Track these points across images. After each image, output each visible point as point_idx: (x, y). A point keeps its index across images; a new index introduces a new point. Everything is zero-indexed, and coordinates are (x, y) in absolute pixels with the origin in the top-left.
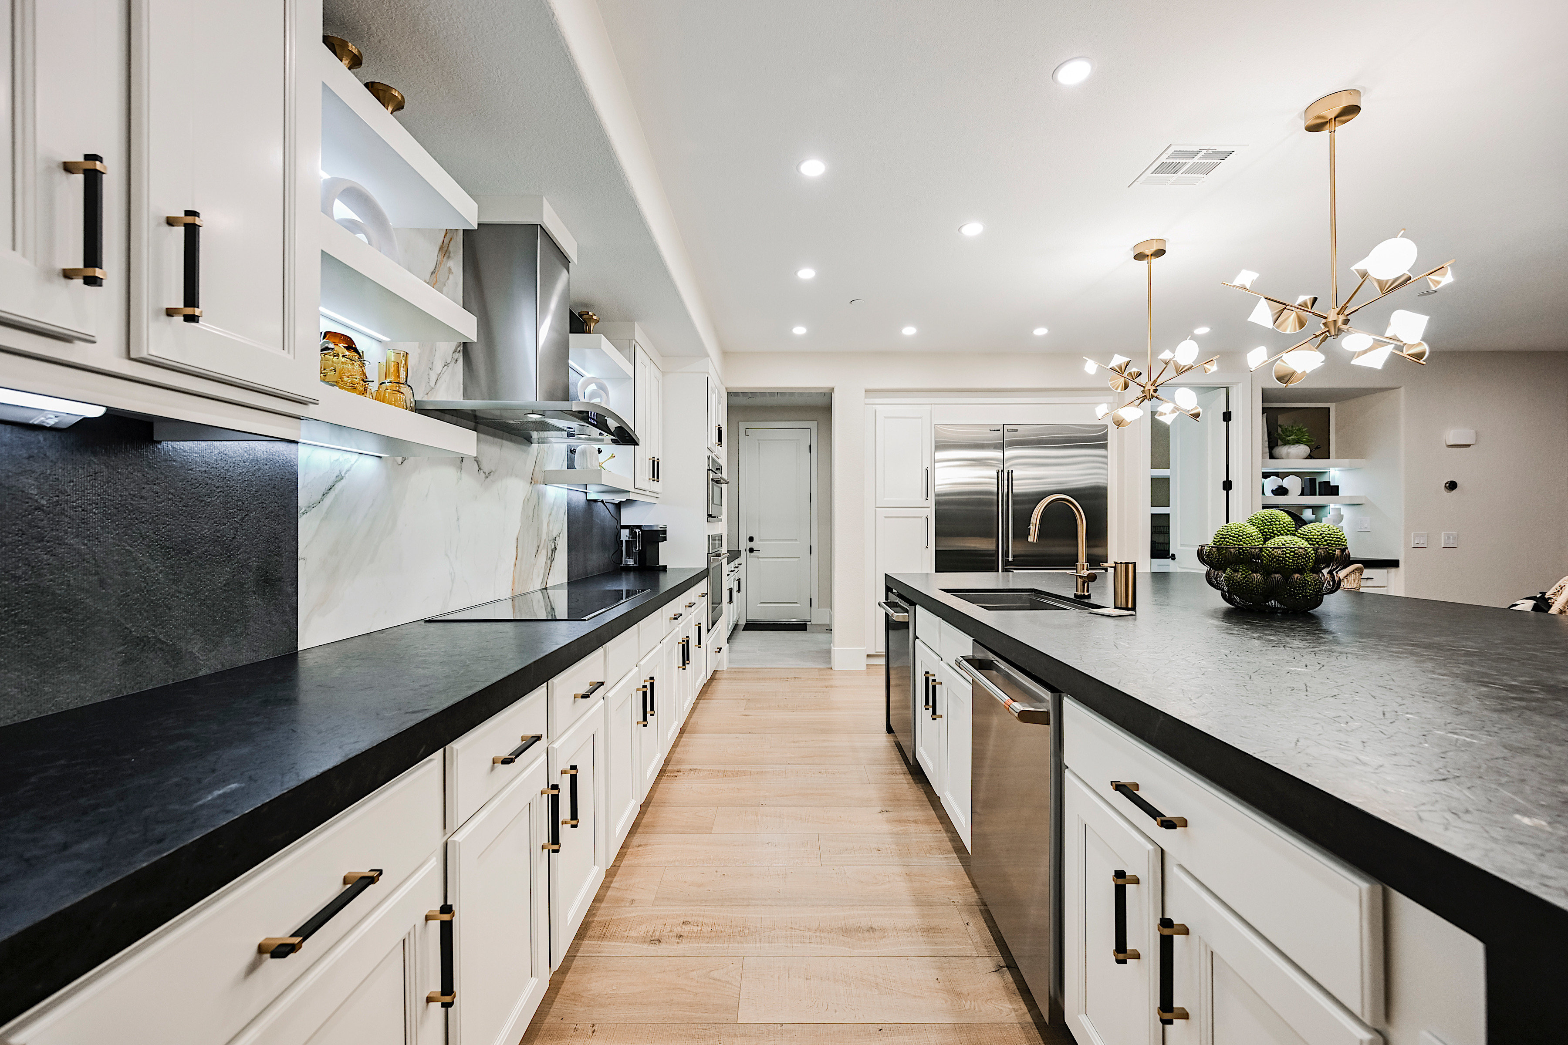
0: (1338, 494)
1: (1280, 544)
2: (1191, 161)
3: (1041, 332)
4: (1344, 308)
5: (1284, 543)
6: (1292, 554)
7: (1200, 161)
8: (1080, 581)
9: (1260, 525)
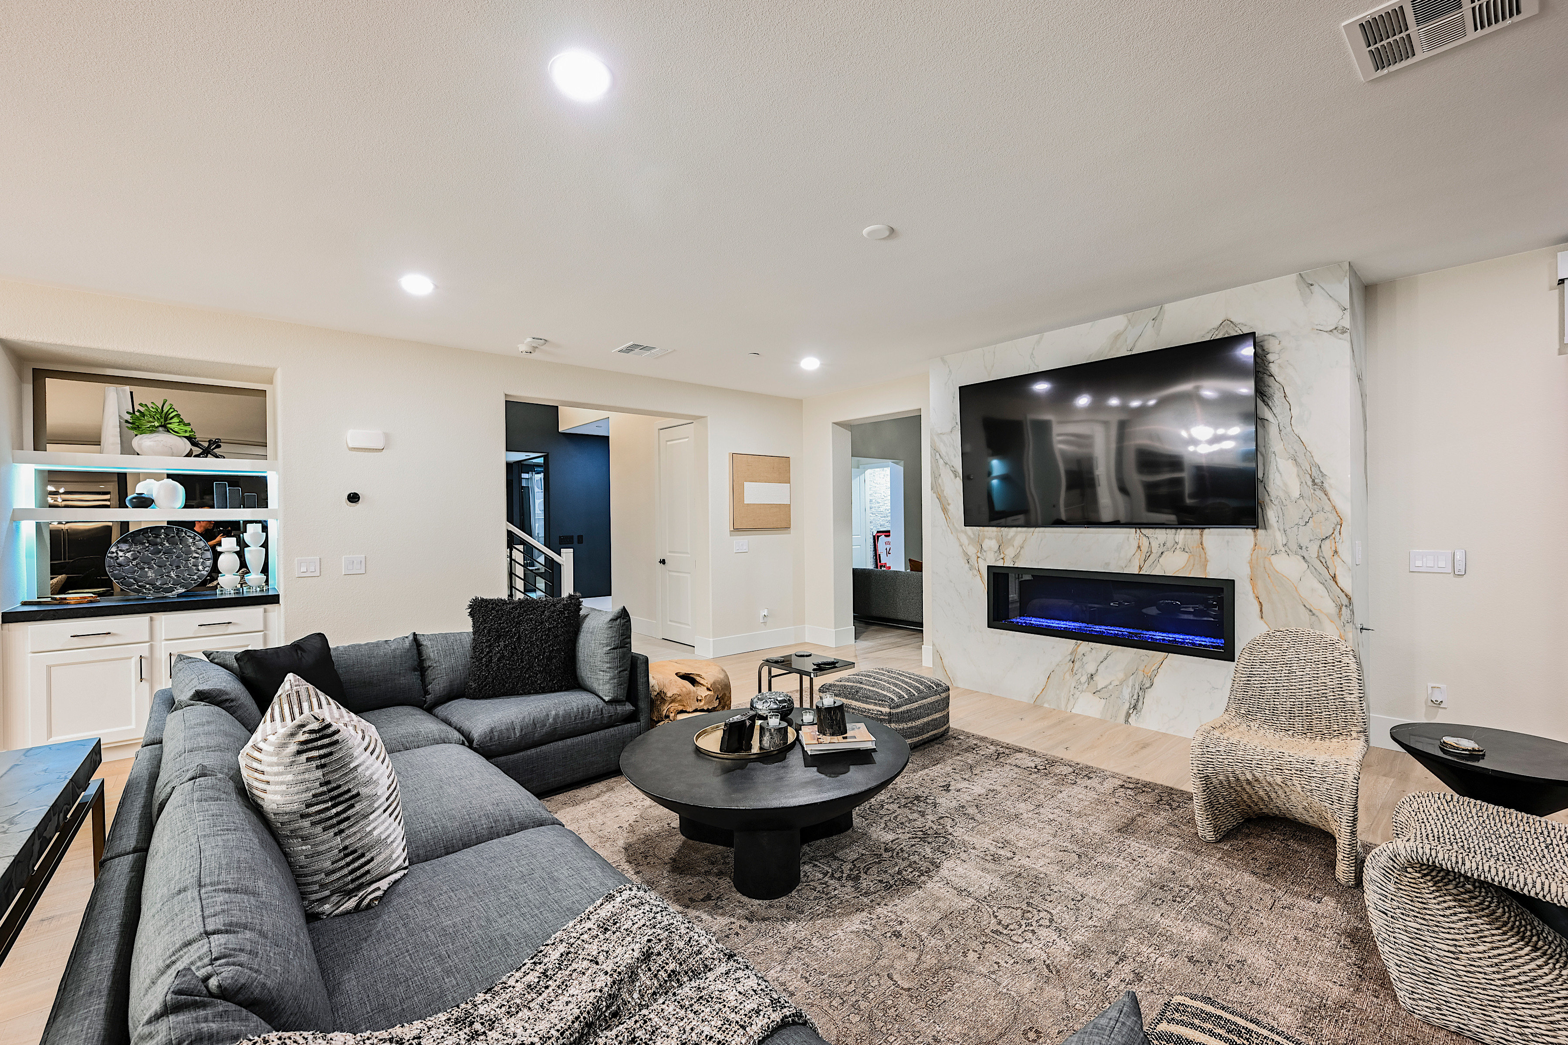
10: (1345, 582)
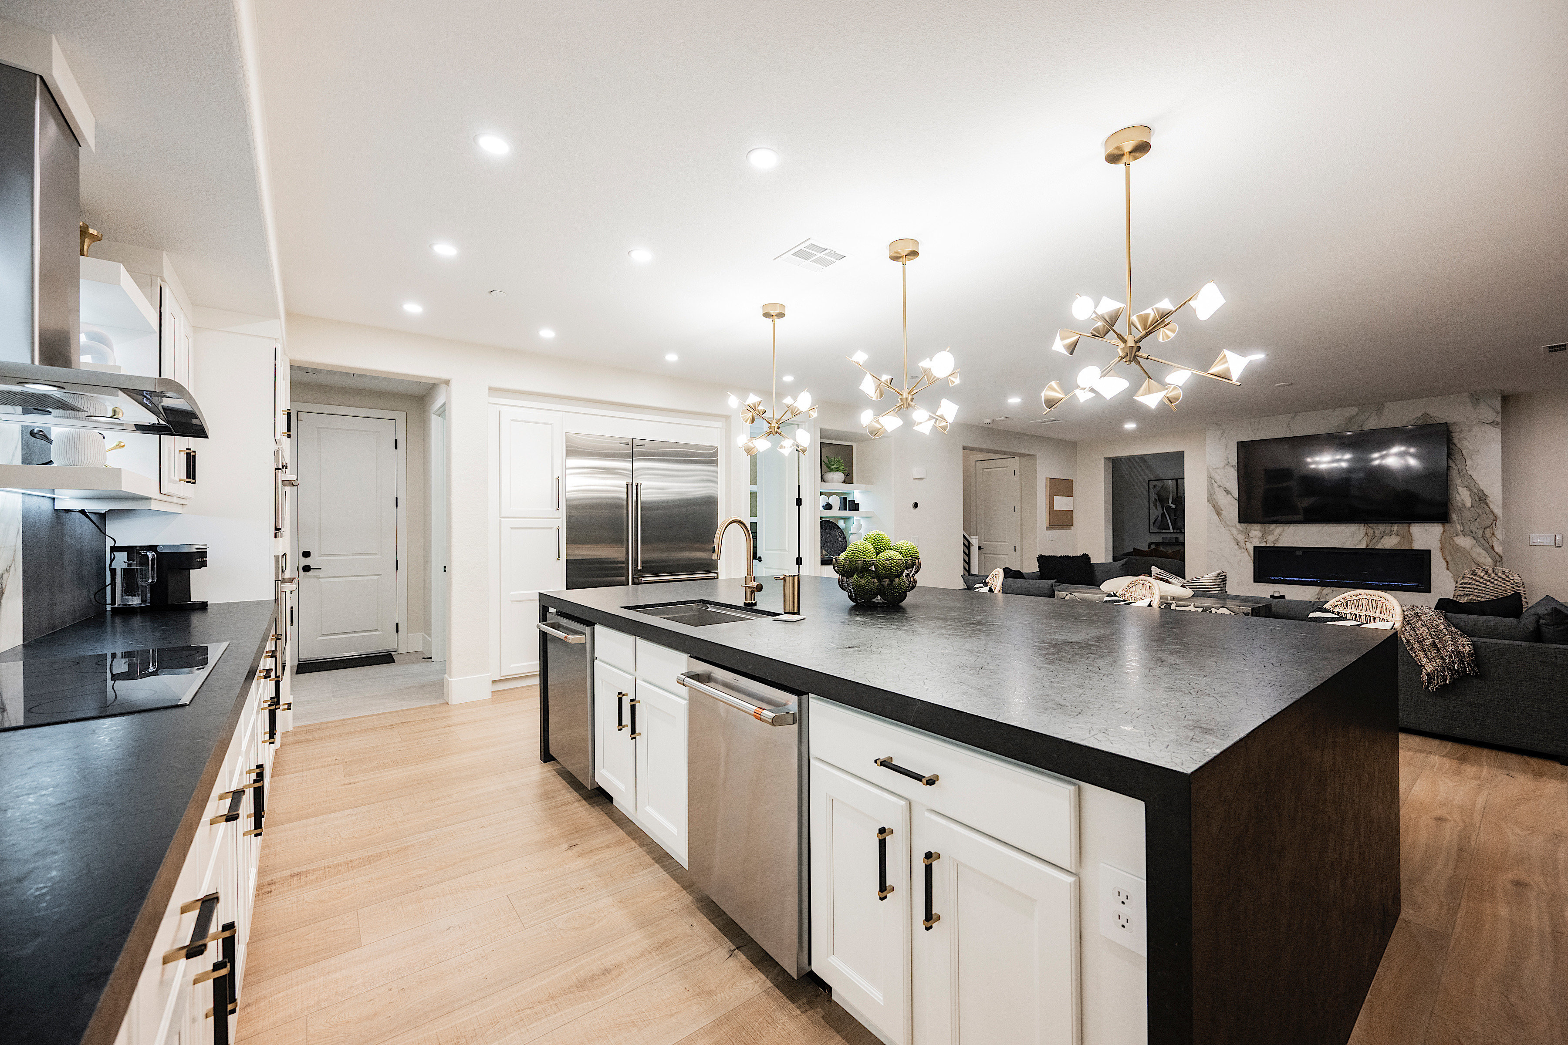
0: (858, 510)
1: (888, 557)
2: (819, 255)
3: (672, 358)
4: (912, 390)
5: (890, 556)
6: (895, 564)
7: (824, 256)
8: (749, 591)
9: (872, 543)
10: (1499, 549)
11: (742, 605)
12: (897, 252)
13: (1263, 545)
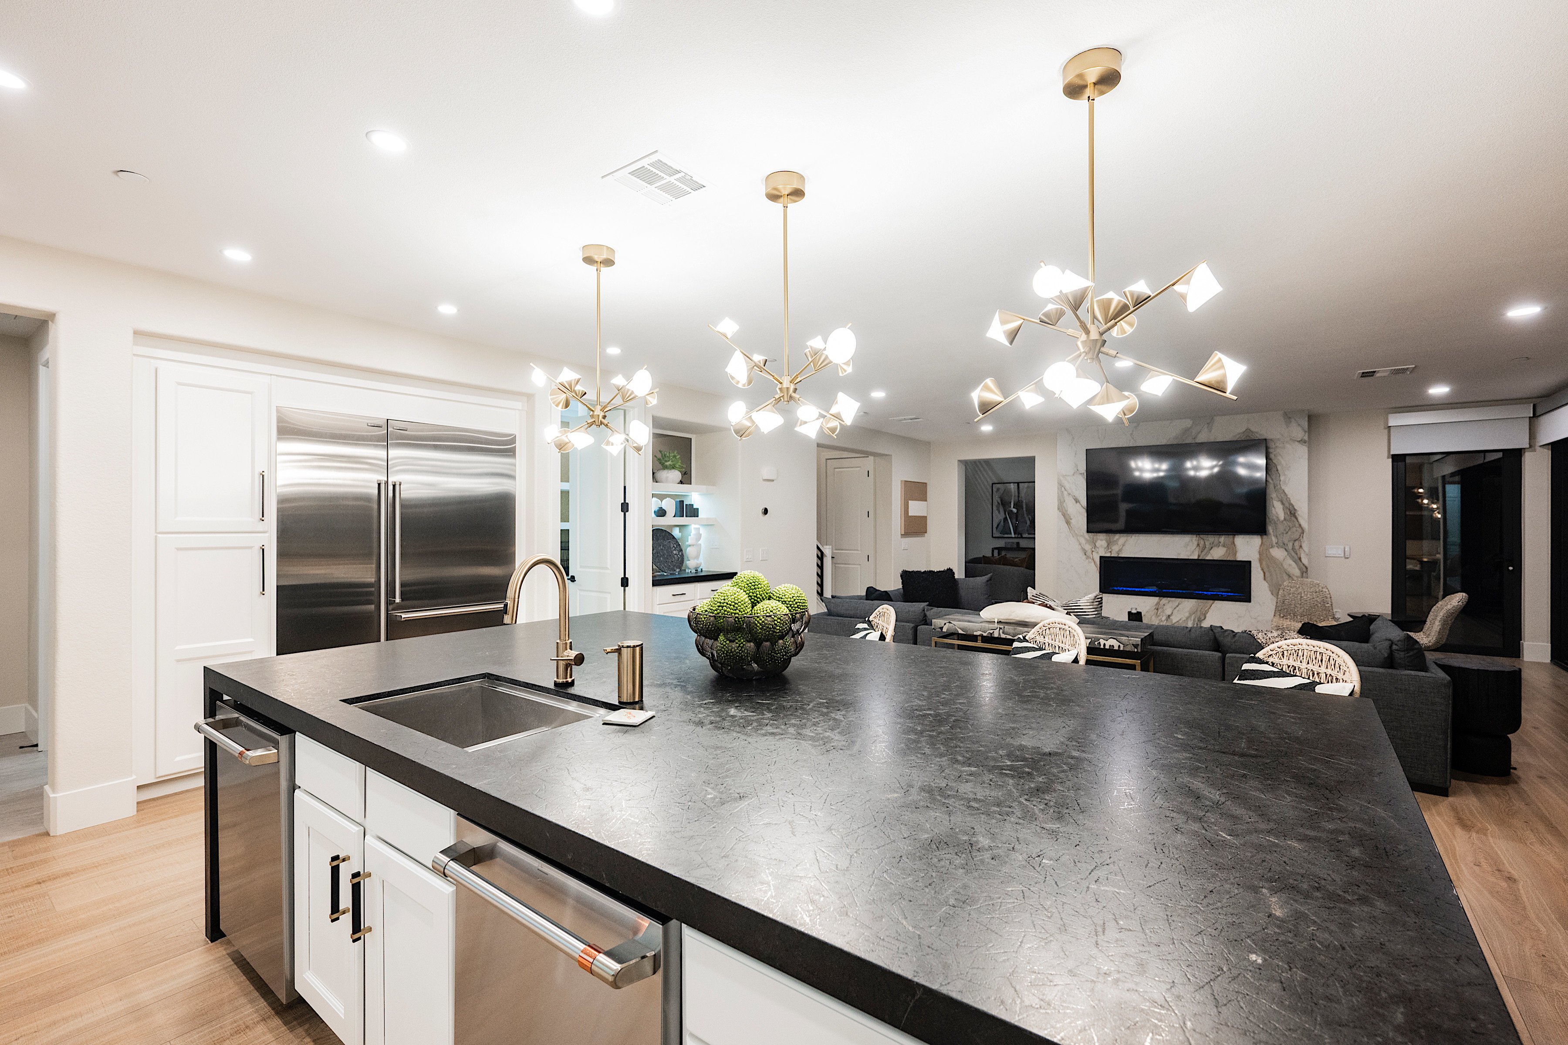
0: (697, 516)
1: (769, 611)
2: (668, 179)
3: (447, 309)
5: (772, 609)
6: (779, 620)
7: (676, 182)
8: (561, 664)
9: (746, 589)
10: (1305, 560)
11: (552, 686)
12: (776, 189)
13: (1108, 555)
